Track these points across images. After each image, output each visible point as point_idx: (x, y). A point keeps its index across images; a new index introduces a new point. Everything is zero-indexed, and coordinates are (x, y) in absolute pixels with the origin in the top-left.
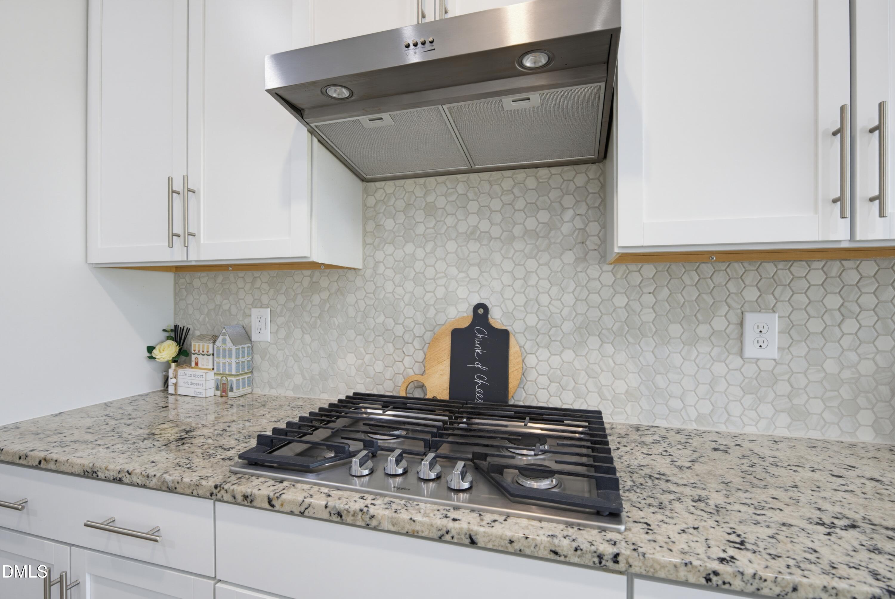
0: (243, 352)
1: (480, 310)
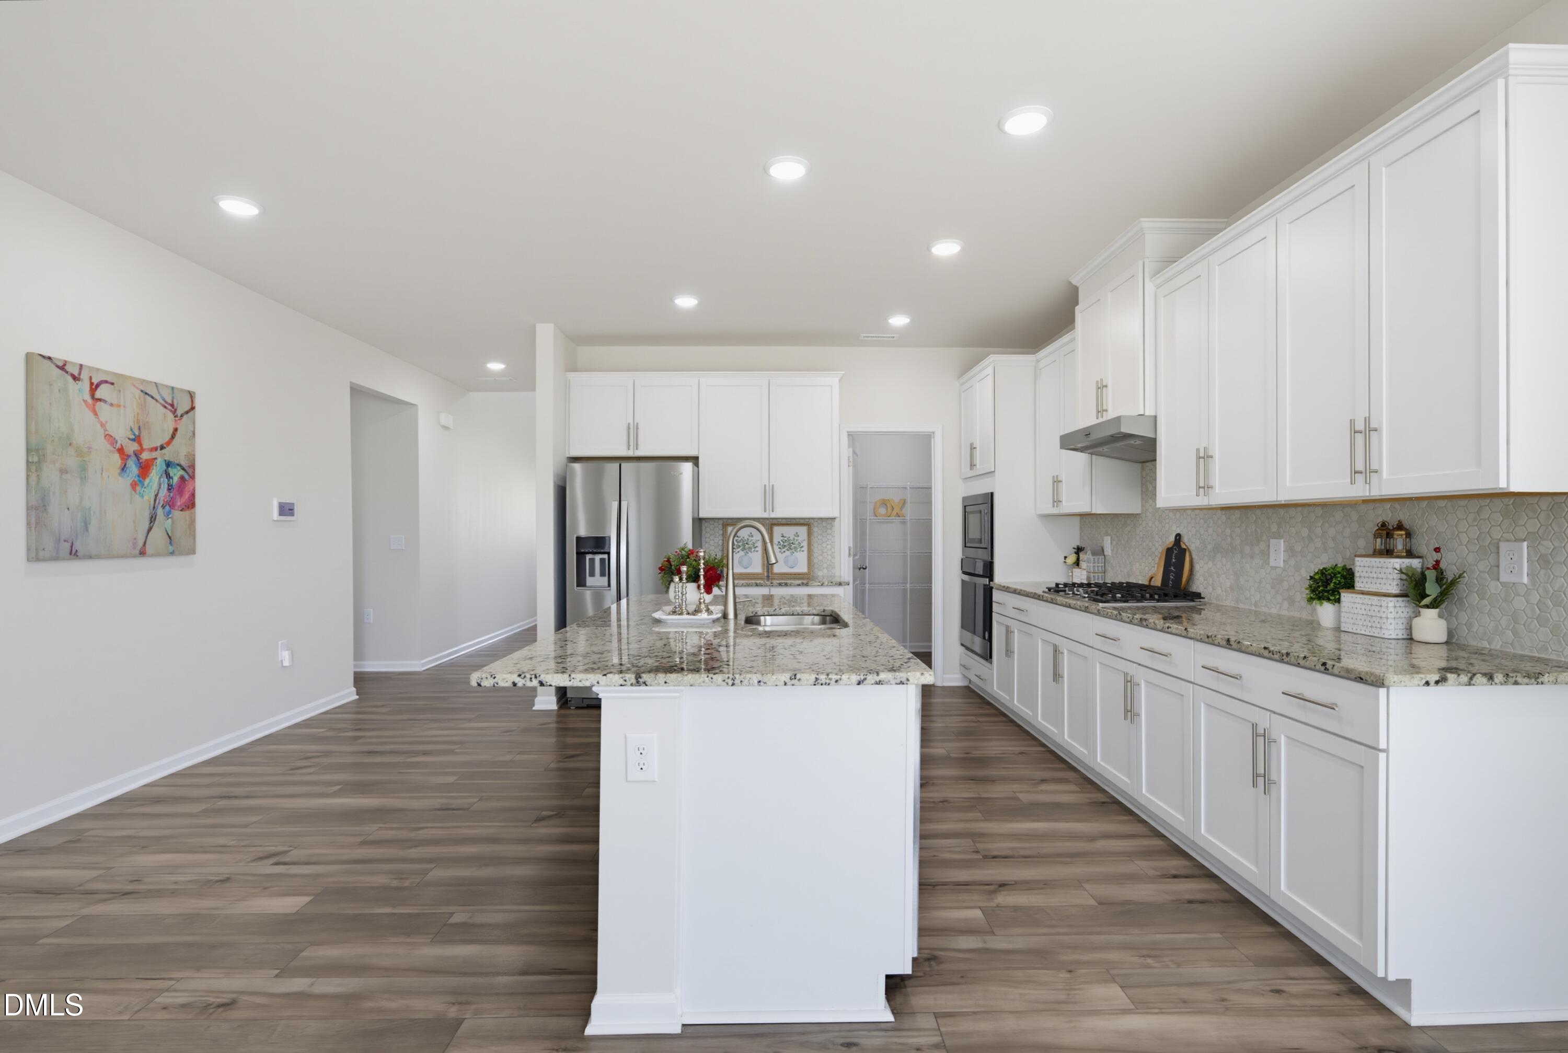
0: (1098, 560)
1: (1178, 537)
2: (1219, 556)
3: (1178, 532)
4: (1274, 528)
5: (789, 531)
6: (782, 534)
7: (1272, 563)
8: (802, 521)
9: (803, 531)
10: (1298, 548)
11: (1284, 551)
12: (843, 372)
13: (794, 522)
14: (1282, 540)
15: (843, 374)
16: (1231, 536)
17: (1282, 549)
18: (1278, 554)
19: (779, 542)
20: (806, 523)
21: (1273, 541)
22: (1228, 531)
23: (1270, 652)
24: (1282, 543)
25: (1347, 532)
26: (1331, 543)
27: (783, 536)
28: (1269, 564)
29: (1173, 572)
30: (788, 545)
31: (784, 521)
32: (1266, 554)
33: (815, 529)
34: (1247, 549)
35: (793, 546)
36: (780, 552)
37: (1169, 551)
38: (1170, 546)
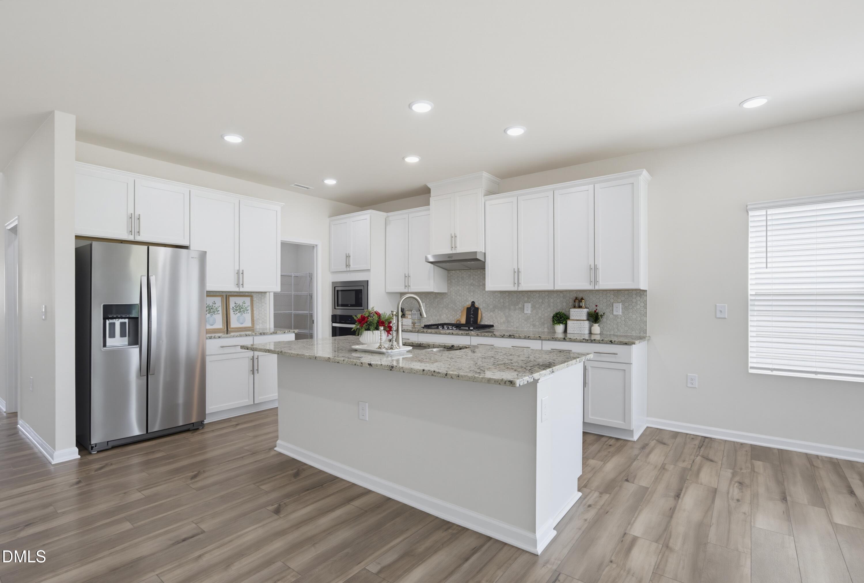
1: (473, 303)
2: (496, 310)
3: (472, 301)
4: (526, 299)
5: (239, 301)
6: (235, 302)
7: (525, 312)
8: (247, 294)
9: (248, 300)
10: (537, 306)
11: (531, 307)
12: (284, 204)
13: (242, 294)
14: (530, 304)
15: (284, 205)
16: (503, 302)
17: (530, 307)
18: (528, 309)
19: (233, 307)
20: (250, 295)
21: (525, 304)
22: (502, 301)
23: (586, 340)
24: (530, 305)
25: (558, 301)
26: (552, 304)
27: (235, 304)
28: (524, 312)
29: (472, 317)
30: (239, 309)
31: (235, 294)
32: (522, 309)
33: (255, 299)
34: (512, 307)
35: (242, 310)
36: (234, 313)
37: (468, 309)
38: (469, 306)
